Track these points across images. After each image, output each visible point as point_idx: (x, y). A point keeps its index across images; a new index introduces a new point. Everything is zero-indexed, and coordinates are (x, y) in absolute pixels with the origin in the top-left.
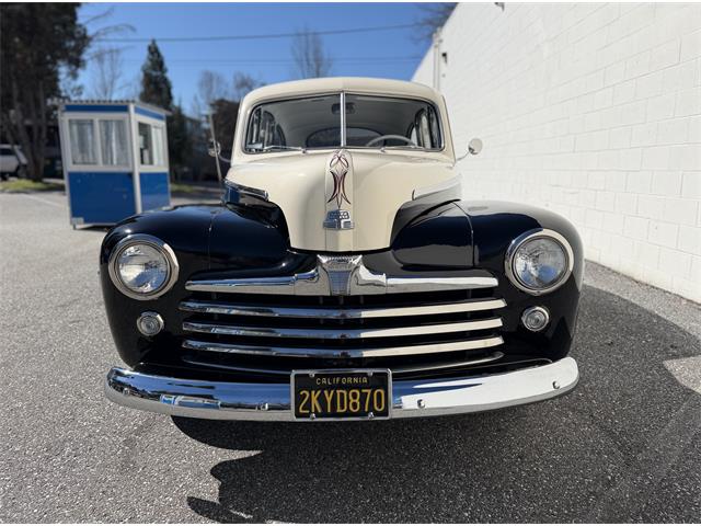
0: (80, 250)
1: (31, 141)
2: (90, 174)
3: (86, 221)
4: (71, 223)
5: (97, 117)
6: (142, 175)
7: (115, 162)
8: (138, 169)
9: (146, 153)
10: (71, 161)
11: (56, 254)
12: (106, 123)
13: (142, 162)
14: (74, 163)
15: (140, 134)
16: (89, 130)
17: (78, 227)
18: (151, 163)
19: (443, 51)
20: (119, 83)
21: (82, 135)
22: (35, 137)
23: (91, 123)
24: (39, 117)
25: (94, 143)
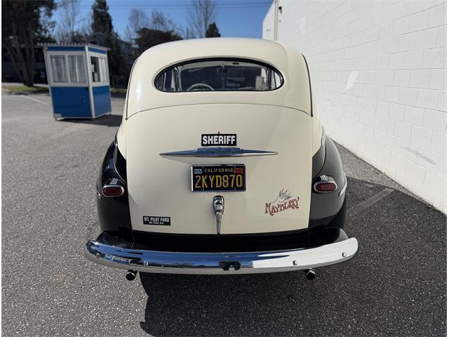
0: (61, 135)
1: (25, 59)
2: (64, 88)
3: (62, 116)
4: (54, 117)
5: (66, 54)
6: (93, 88)
7: (78, 81)
8: (92, 85)
9: (96, 75)
10: (52, 80)
11: (48, 137)
12: (72, 57)
13: (94, 81)
14: (54, 81)
15: (92, 63)
16: (62, 62)
17: (58, 119)
18: (99, 81)
19: (280, 6)
20: (78, 18)
21: (58, 64)
22: (28, 58)
23: (64, 57)
24: (29, 42)
25: (65, 70)
